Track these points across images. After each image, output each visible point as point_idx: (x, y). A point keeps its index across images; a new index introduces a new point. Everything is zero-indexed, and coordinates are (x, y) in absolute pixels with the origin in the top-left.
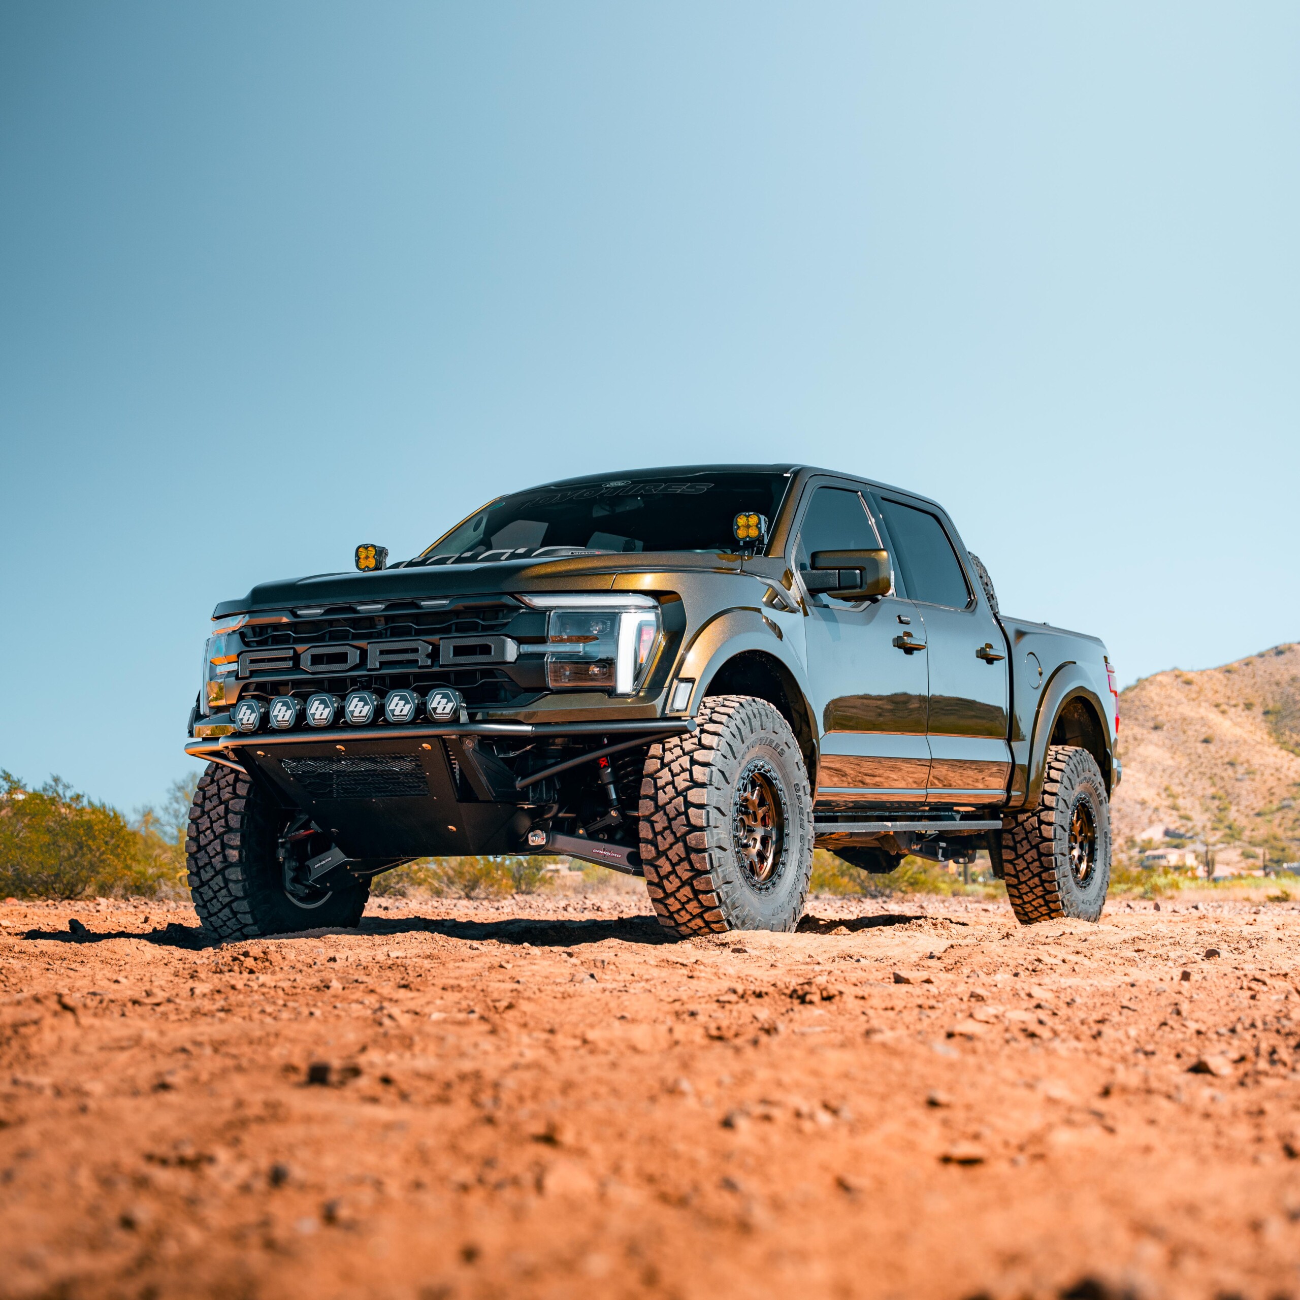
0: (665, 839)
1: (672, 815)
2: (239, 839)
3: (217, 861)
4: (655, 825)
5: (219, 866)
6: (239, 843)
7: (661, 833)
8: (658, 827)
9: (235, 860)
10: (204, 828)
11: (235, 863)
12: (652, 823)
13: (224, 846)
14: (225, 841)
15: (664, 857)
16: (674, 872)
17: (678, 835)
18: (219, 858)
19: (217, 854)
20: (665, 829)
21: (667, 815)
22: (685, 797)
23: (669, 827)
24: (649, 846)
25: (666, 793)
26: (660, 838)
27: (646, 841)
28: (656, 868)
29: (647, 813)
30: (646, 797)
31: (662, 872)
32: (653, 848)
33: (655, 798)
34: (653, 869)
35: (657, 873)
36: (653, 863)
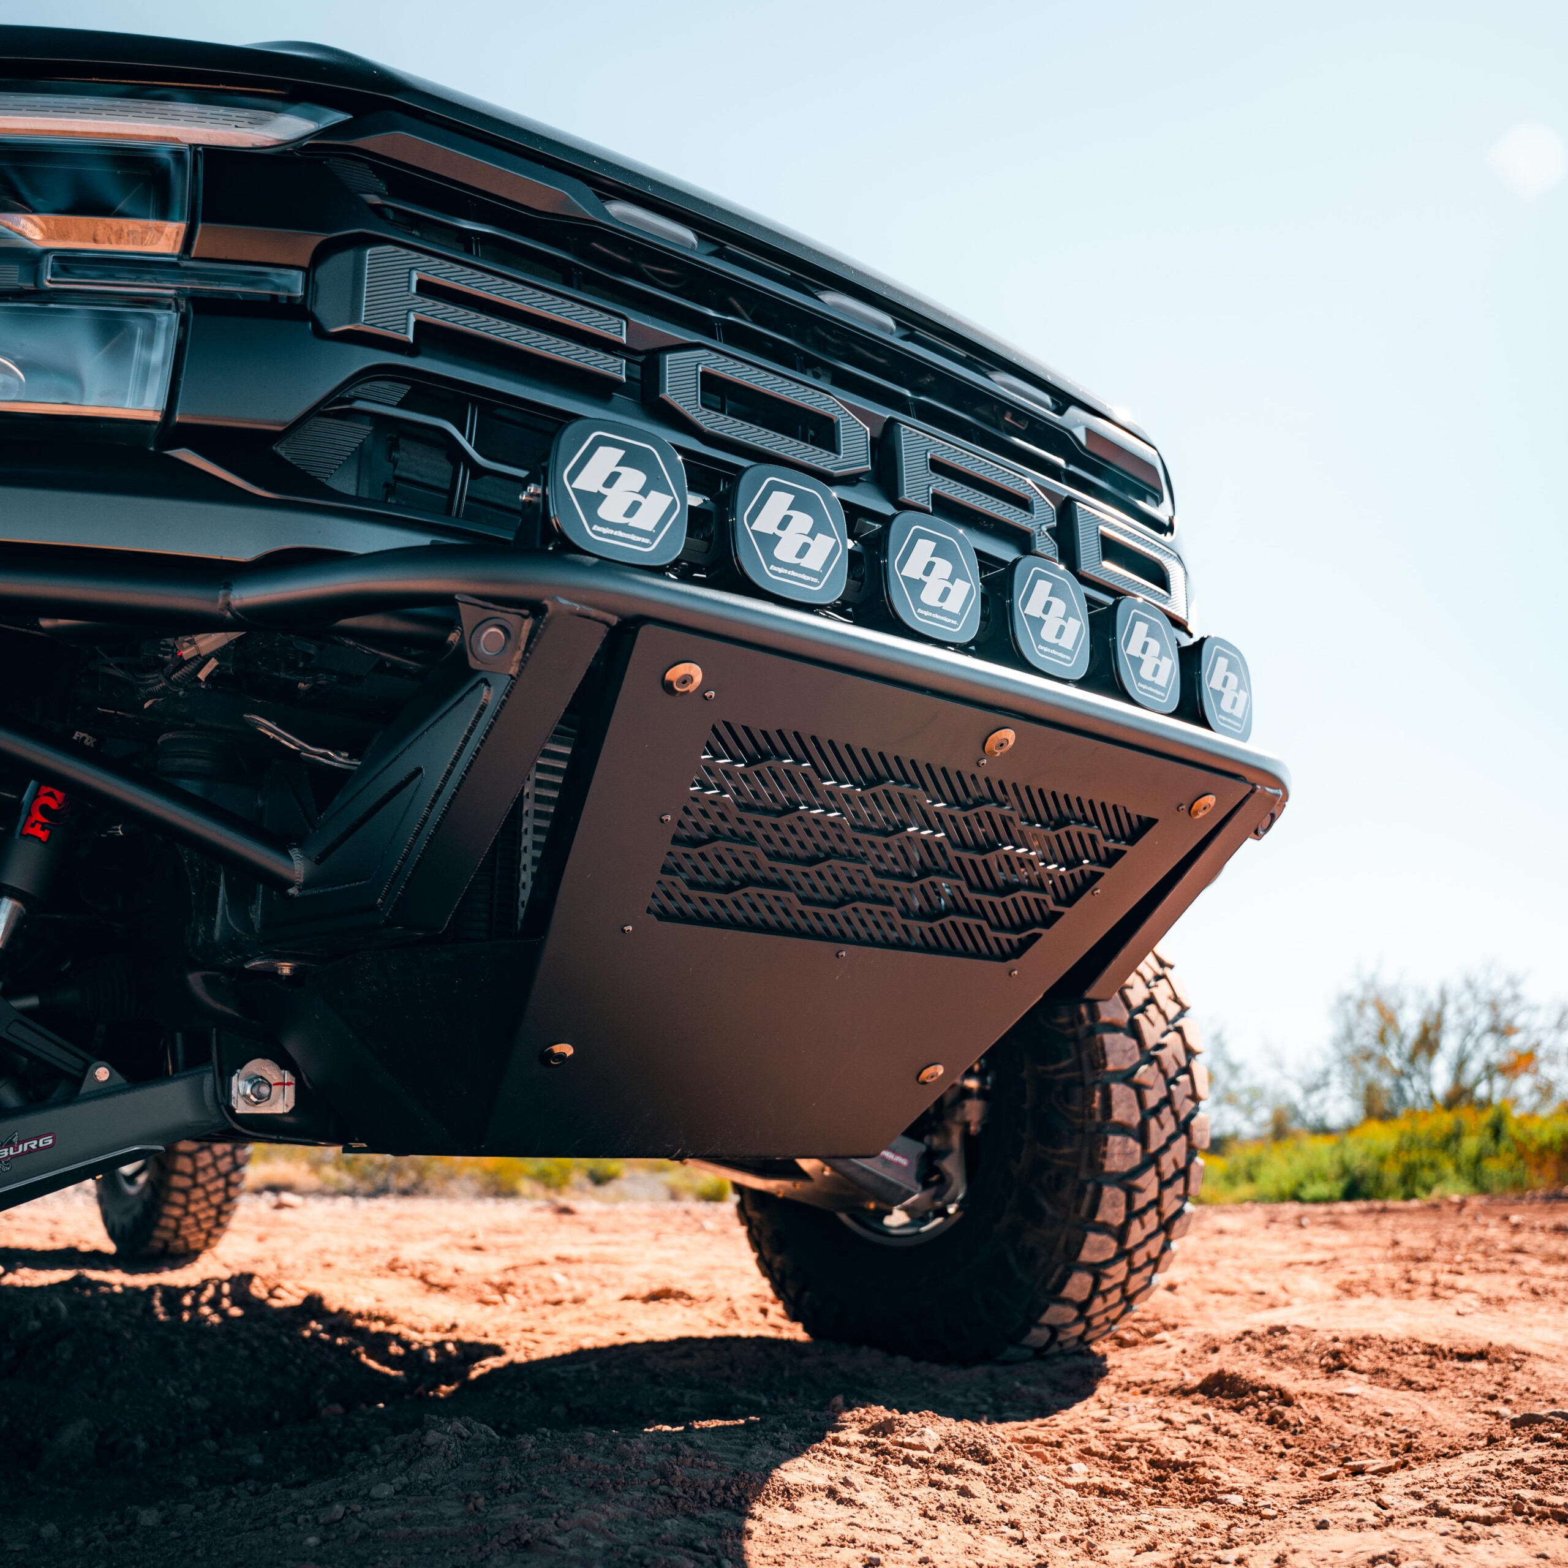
0: (1161, 1126)
1: (1171, 1073)
4: (1146, 1093)
7: (1156, 1112)
8: (1152, 1098)
12: (1139, 1090)
15: (1153, 1168)
16: (1157, 1202)
17: (1181, 1118)
20: (1161, 1103)
21: (1164, 1072)
22: (1180, 1031)
25: (1153, 1024)
26: (1153, 1123)
27: (1123, 1129)
28: (1131, 1192)
29: (1127, 1065)
30: (1113, 1028)
31: (1140, 1201)
32: (1138, 1147)
33: (1133, 1030)
34: (1122, 1196)
35: (1130, 1203)
36: (1126, 1182)
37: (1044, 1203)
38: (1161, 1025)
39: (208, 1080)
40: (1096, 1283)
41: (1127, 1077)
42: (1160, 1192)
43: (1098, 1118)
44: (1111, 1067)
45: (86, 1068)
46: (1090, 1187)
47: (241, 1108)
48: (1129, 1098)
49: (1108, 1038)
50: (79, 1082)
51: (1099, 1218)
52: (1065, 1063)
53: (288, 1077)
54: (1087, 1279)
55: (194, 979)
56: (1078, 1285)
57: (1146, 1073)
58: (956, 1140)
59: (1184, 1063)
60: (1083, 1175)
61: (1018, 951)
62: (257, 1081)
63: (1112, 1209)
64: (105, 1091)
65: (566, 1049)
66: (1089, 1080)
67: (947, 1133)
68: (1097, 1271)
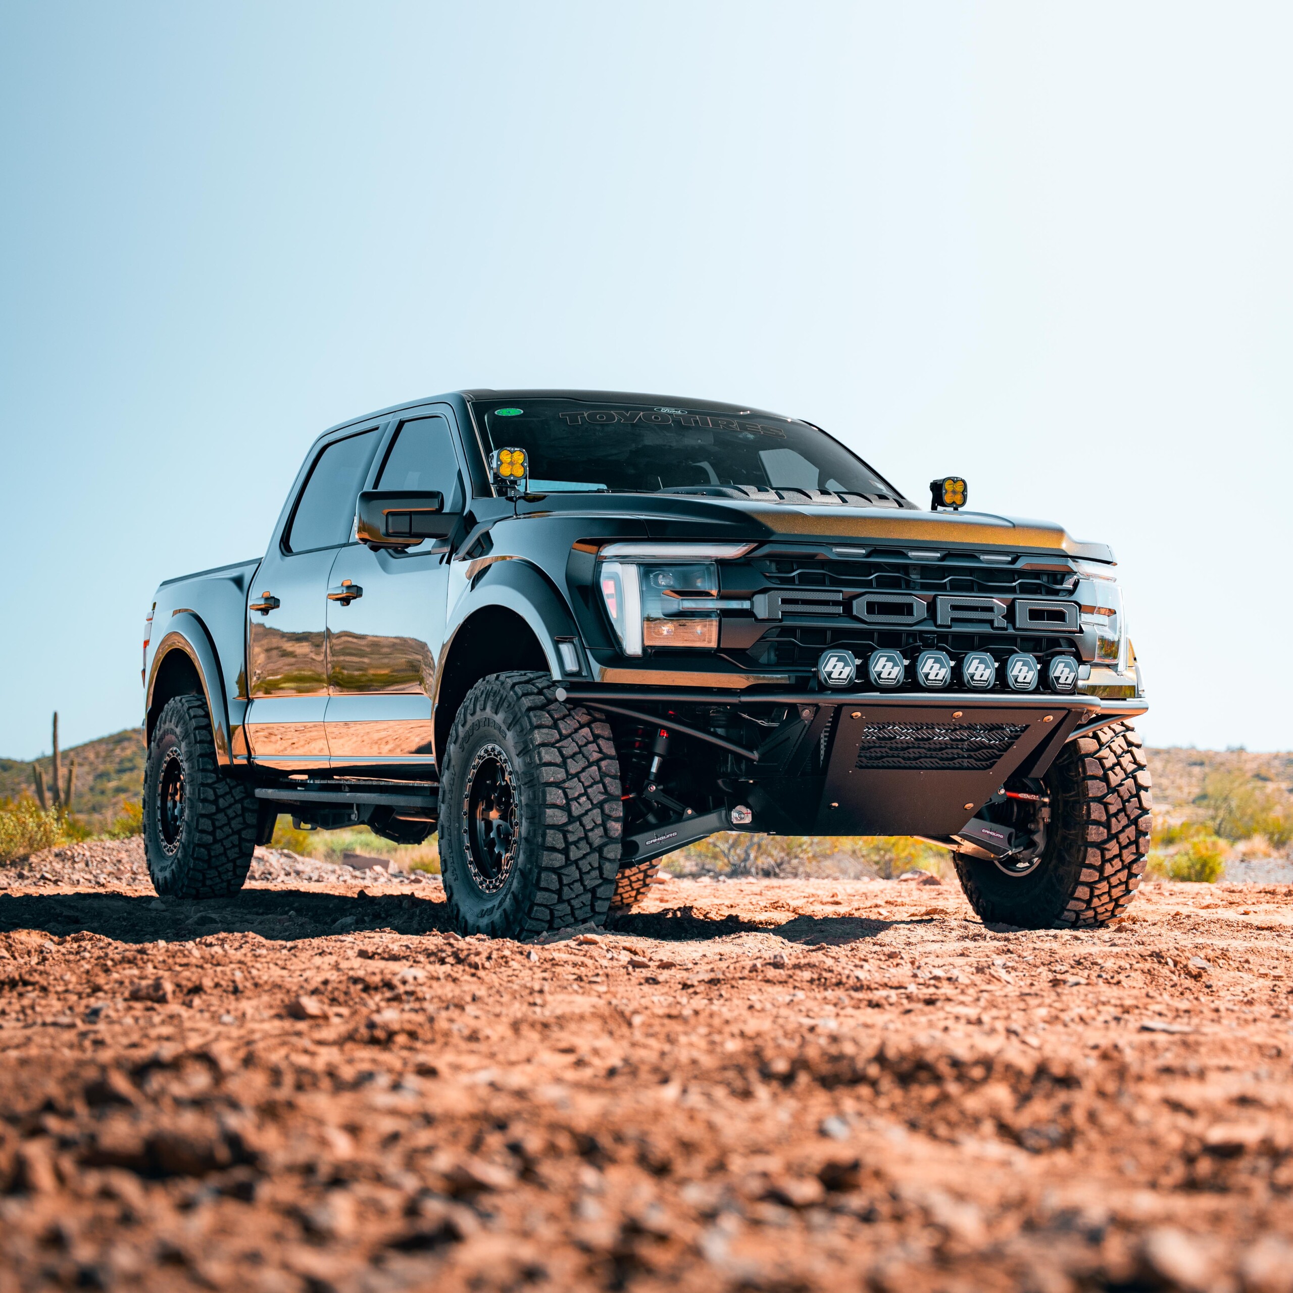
0: (1119, 822)
1: (1126, 797)
2: (621, 808)
3: (596, 837)
4: (1110, 807)
5: (597, 842)
6: (621, 814)
7: (1116, 815)
8: (1113, 809)
9: (617, 835)
10: (576, 795)
11: (616, 839)
12: (1106, 805)
13: (606, 817)
14: (607, 811)
15: (1115, 840)
16: (1119, 856)
17: (1132, 817)
18: (600, 831)
19: (596, 826)
20: (1119, 811)
21: (1121, 797)
22: (1135, 778)
23: (1123, 809)
24: (1101, 828)
25: (1116, 775)
26: (1114, 820)
27: (1097, 823)
28: (1103, 851)
29: (1099, 794)
30: (1094, 777)
31: (1108, 855)
32: (1106, 831)
33: (1105, 779)
34: (1098, 852)
35: (1103, 856)
36: (1101, 846)
37: (1066, 856)
38: (1122, 775)
39: (724, 812)
40: (1092, 892)
41: (1100, 800)
42: (1120, 851)
43: (1085, 818)
44: (1090, 795)
45: (684, 810)
46: (1082, 848)
47: (735, 822)
48: (1100, 809)
49: (1090, 782)
50: (682, 814)
51: (1087, 862)
52: (1073, 793)
53: (749, 811)
54: (1087, 890)
55: (720, 782)
56: (1082, 892)
57: (1110, 798)
58: (1041, 826)
59: (1134, 792)
60: (1080, 843)
61: (990, 767)
62: (740, 813)
63: (1094, 857)
64: (691, 818)
65: (836, 804)
66: (1082, 801)
67: (1038, 823)
68: (1091, 886)
